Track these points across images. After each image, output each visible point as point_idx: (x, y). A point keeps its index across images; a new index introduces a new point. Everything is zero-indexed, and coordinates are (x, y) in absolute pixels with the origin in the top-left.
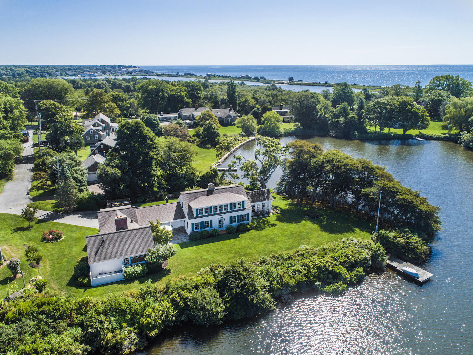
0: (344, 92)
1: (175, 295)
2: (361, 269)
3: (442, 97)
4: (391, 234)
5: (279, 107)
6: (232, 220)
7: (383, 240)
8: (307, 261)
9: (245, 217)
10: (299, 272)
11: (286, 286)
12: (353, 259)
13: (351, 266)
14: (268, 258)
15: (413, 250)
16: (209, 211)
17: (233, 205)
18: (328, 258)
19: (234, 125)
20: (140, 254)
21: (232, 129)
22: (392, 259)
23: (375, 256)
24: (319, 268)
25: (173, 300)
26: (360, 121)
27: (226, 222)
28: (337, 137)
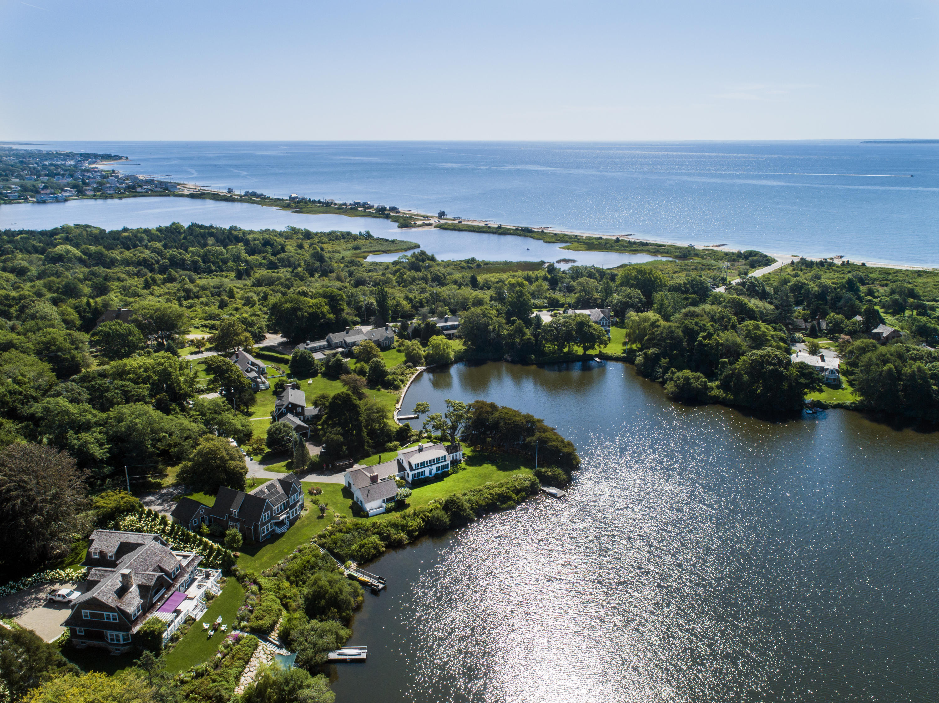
0: (519, 301)
1: (422, 515)
2: (524, 493)
3: (630, 298)
4: (543, 470)
5: (443, 320)
6: (438, 469)
7: (538, 474)
8: (491, 491)
9: (446, 466)
10: (487, 498)
11: (480, 506)
12: (518, 487)
13: (517, 492)
14: (467, 492)
15: (557, 479)
16: (423, 465)
17: (438, 459)
18: (504, 488)
19: (394, 348)
20: (391, 496)
21: (394, 356)
22: (543, 486)
23: (533, 484)
24: (499, 495)
25: (421, 518)
26: (536, 344)
27: (434, 472)
28: (513, 362)
